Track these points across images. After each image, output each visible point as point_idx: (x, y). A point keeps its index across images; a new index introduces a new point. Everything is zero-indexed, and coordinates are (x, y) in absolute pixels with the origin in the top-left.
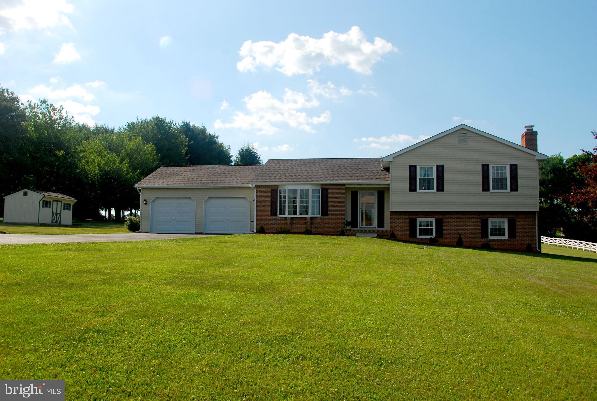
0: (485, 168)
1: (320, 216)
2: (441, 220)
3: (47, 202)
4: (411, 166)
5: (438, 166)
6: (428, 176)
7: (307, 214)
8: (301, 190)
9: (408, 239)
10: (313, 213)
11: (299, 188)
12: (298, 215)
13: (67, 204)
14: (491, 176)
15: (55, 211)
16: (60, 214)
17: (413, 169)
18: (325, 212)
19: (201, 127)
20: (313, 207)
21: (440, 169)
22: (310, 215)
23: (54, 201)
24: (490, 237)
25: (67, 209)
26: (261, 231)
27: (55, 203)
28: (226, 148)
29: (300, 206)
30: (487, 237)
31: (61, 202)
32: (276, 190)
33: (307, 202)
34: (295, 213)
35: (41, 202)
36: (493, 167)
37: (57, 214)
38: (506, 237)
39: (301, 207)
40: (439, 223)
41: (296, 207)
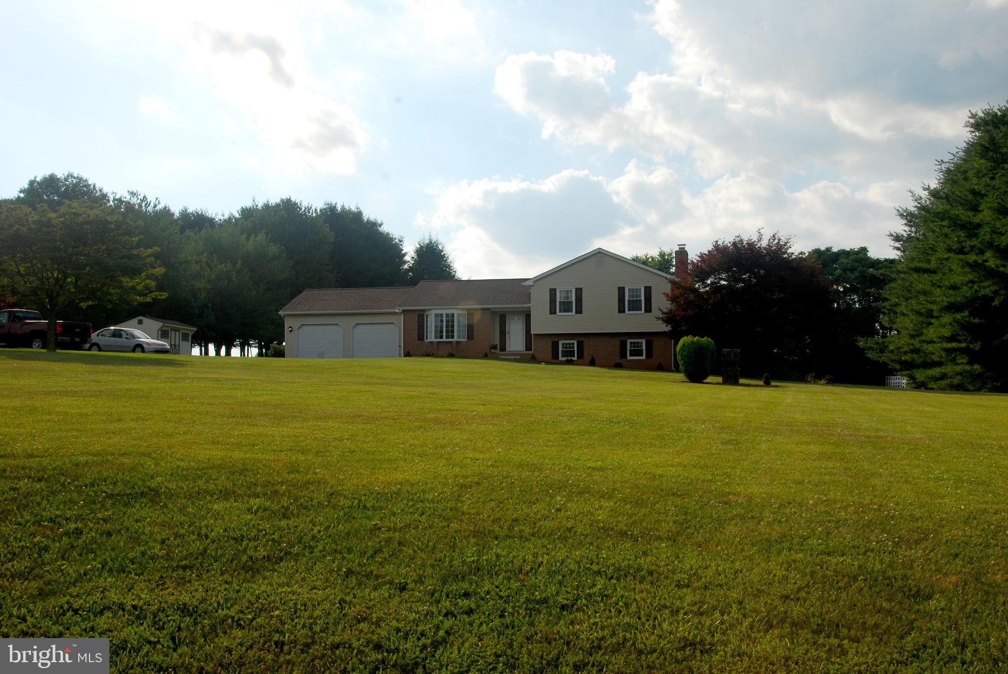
0: (621, 290)
1: (465, 340)
2: (582, 342)
3: (165, 331)
4: (551, 290)
5: (577, 289)
6: (568, 299)
7: (453, 338)
8: (447, 315)
9: (551, 361)
10: (459, 337)
11: (444, 312)
12: (444, 339)
13: (186, 334)
14: (627, 298)
15: (173, 343)
16: (179, 346)
17: (553, 292)
18: (470, 337)
19: (354, 209)
20: (459, 331)
21: (579, 291)
22: (456, 339)
23: (172, 330)
24: (629, 358)
25: (185, 340)
26: (408, 354)
27: (173, 332)
28: (397, 241)
29: (446, 330)
30: (626, 357)
31: (179, 331)
32: (423, 315)
33: (453, 326)
34: (441, 337)
35: (160, 332)
36: (629, 290)
37: (175, 345)
38: (644, 357)
39: (447, 332)
40: (580, 345)
41: (442, 331)
